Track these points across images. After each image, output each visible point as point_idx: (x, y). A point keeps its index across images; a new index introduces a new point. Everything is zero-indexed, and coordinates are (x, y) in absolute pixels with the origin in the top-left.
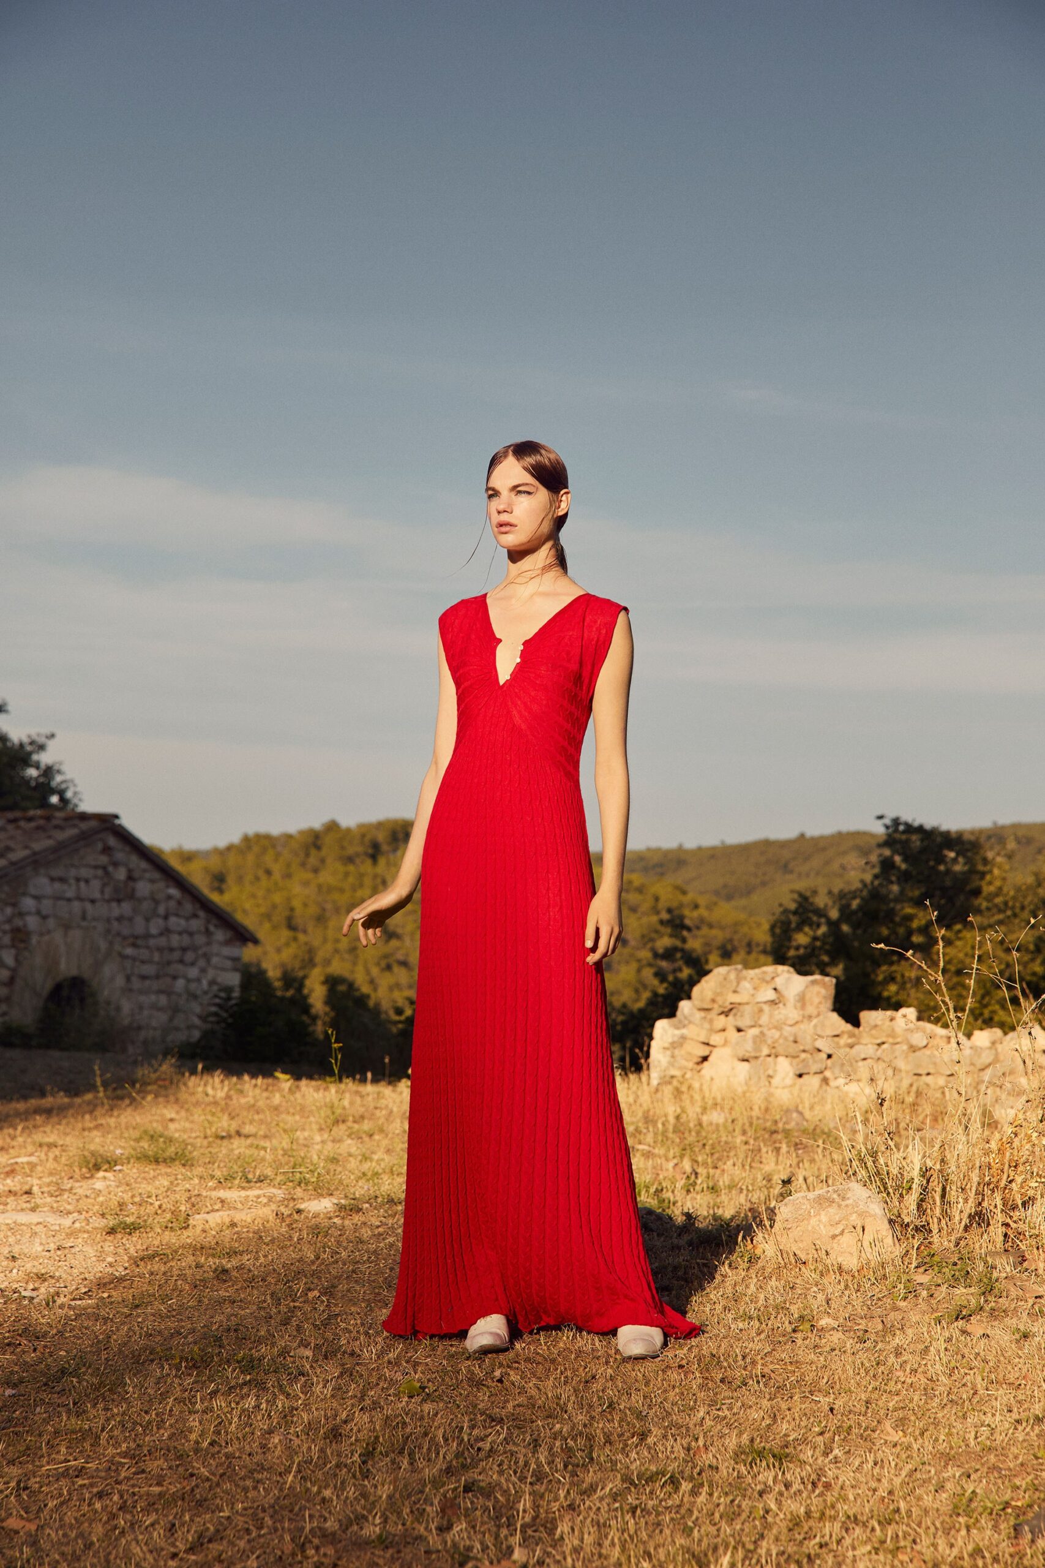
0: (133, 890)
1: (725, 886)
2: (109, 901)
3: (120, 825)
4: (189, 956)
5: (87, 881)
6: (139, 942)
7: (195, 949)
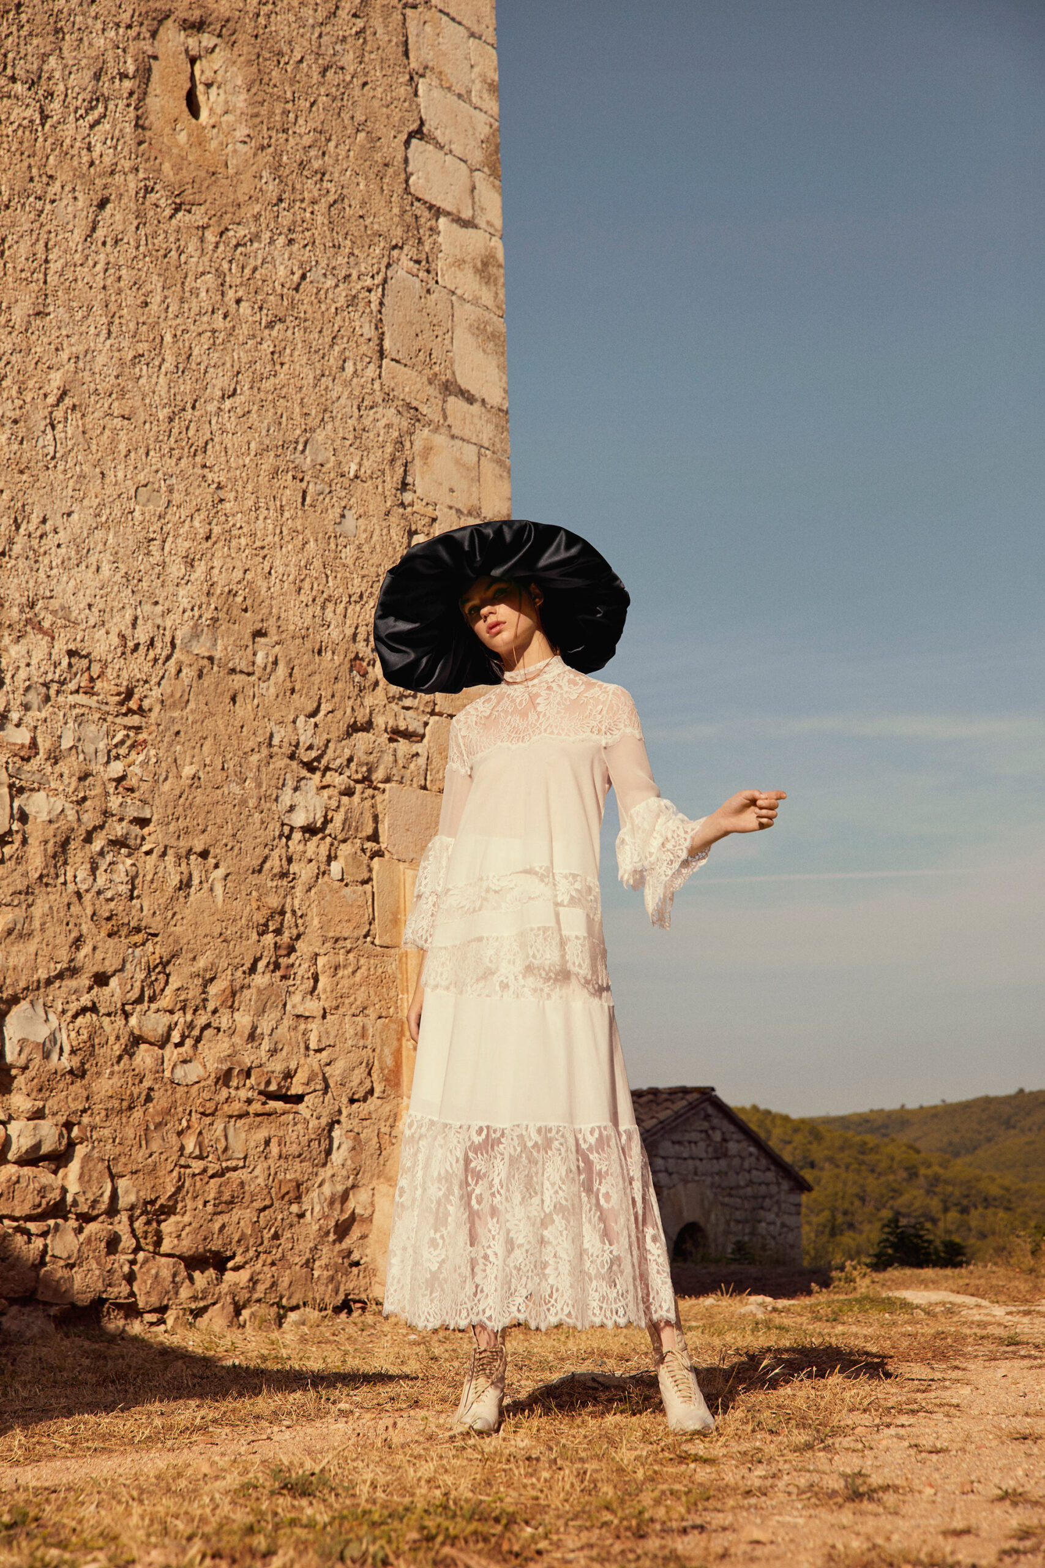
0: (727, 1149)
1: (950, 1144)
2: (711, 1159)
3: (716, 1096)
4: (767, 1202)
5: (696, 1143)
6: (734, 1192)
7: (771, 1197)
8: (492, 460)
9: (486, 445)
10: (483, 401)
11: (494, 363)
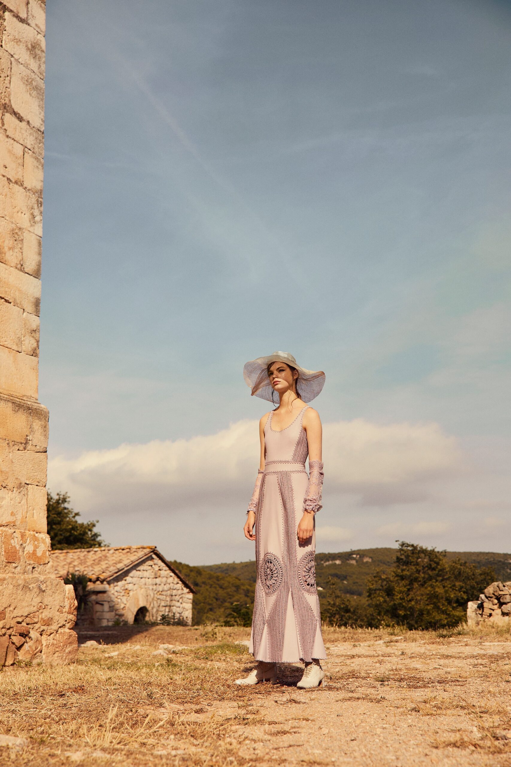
2: (153, 578)
5: (147, 571)
6: (162, 593)
8: (32, 156)
9: (29, 147)
10: (28, 122)
11: (37, 103)
